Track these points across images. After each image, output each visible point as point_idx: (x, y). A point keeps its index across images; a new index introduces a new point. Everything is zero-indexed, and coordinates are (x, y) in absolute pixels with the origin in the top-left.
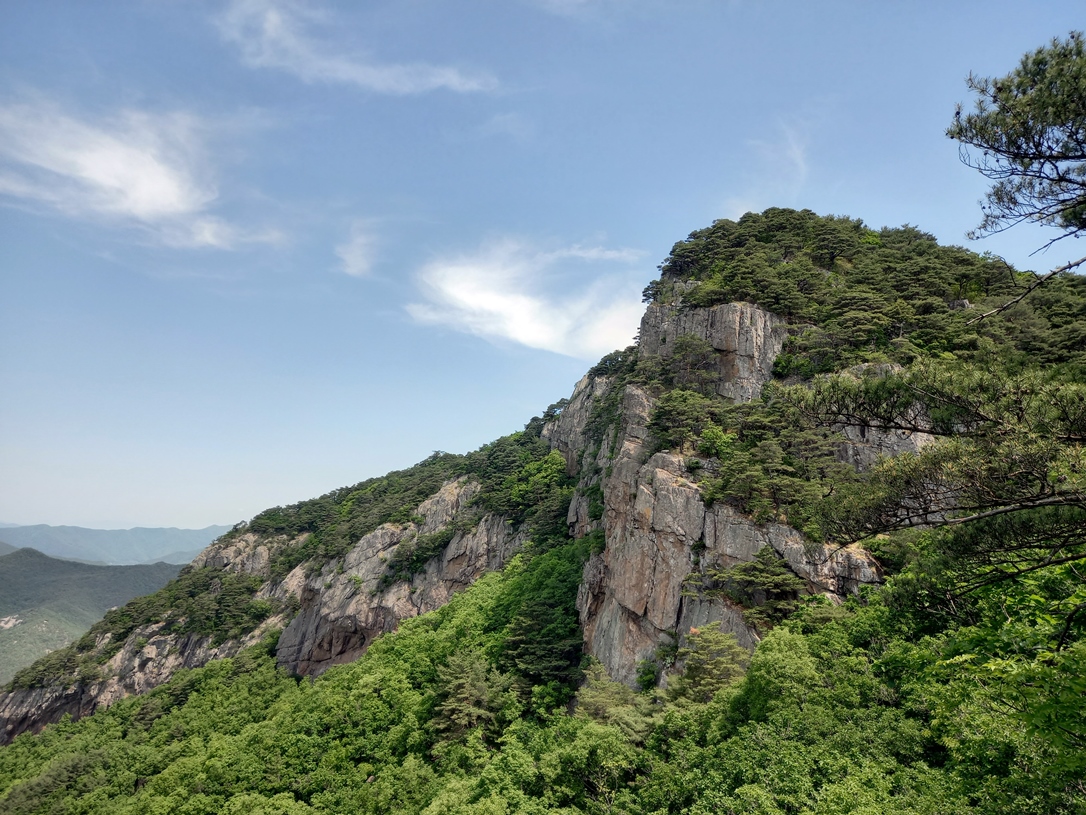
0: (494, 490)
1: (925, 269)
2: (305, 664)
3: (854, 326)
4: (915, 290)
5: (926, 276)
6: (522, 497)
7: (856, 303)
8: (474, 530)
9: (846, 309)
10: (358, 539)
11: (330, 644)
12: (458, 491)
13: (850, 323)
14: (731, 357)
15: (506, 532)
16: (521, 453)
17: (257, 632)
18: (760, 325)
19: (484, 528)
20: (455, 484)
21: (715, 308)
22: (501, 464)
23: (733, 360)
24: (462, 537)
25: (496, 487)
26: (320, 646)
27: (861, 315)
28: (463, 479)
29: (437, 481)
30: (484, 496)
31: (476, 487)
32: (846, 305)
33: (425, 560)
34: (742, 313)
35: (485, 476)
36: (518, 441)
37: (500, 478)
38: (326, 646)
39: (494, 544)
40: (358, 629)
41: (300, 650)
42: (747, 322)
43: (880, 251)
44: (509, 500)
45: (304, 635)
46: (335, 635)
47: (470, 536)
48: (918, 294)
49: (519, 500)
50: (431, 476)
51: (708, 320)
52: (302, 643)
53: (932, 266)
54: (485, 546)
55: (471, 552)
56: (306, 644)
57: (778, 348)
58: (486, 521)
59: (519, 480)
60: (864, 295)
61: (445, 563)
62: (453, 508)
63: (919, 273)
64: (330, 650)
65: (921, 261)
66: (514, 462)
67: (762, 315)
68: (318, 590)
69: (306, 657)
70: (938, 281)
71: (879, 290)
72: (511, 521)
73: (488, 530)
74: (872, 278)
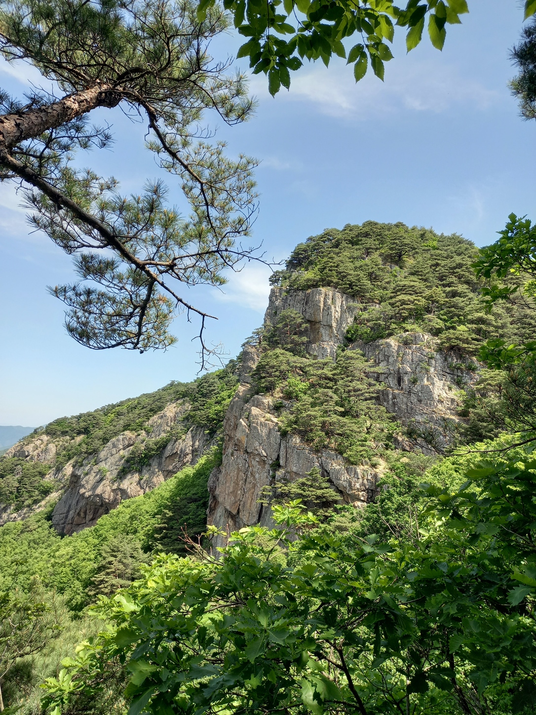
0: (199, 409)
1: (460, 266)
2: (69, 526)
3: (401, 306)
4: (451, 280)
5: (459, 270)
6: (216, 414)
7: (406, 289)
8: (184, 437)
9: (399, 293)
10: (108, 441)
11: (85, 513)
12: (175, 409)
13: (398, 304)
14: (317, 326)
15: (205, 438)
16: (218, 384)
17: (43, 503)
18: (338, 303)
19: (190, 435)
20: (174, 405)
21: (309, 291)
22: (205, 391)
23: (319, 328)
24: (175, 442)
25: (200, 407)
26: (79, 514)
27: (406, 298)
28: (180, 401)
29: (163, 403)
30: (192, 414)
31: (188, 406)
32: (399, 290)
33: (151, 457)
34: (326, 295)
35: (194, 400)
36: (218, 376)
37: (203, 401)
38: (82, 514)
39: (196, 447)
40: (104, 503)
41: (67, 517)
42: (329, 302)
43: (433, 252)
44: (208, 417)
45: (70, 506)
46: (88, 507)
47: (180, 441)
48: (452, 283)
49: (215, 417)
50: (159, 399)
51: (304, 299)
52: (68, 512)
53: (464, 263)
54: (191, 448)
55: (181, 452)
56: (71, 512)
57: (350, 320)
58: (192, 431)
59: (216, 403)
60: (412, 283)
61: (164, 459)
62: (171, 421)
63: (455, 268)
64: (85, 517)
65: (458, 259)
66: (214, 390)
67: (340, 296)
68: (80, 476)
69: (70, 522)
70: (467, 274)
71: (426, 280)
72: (208, 431)
73: (193, 437)
74: (421, 271)
